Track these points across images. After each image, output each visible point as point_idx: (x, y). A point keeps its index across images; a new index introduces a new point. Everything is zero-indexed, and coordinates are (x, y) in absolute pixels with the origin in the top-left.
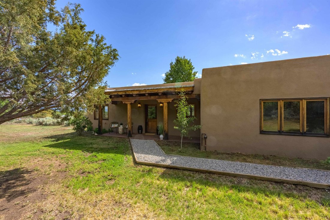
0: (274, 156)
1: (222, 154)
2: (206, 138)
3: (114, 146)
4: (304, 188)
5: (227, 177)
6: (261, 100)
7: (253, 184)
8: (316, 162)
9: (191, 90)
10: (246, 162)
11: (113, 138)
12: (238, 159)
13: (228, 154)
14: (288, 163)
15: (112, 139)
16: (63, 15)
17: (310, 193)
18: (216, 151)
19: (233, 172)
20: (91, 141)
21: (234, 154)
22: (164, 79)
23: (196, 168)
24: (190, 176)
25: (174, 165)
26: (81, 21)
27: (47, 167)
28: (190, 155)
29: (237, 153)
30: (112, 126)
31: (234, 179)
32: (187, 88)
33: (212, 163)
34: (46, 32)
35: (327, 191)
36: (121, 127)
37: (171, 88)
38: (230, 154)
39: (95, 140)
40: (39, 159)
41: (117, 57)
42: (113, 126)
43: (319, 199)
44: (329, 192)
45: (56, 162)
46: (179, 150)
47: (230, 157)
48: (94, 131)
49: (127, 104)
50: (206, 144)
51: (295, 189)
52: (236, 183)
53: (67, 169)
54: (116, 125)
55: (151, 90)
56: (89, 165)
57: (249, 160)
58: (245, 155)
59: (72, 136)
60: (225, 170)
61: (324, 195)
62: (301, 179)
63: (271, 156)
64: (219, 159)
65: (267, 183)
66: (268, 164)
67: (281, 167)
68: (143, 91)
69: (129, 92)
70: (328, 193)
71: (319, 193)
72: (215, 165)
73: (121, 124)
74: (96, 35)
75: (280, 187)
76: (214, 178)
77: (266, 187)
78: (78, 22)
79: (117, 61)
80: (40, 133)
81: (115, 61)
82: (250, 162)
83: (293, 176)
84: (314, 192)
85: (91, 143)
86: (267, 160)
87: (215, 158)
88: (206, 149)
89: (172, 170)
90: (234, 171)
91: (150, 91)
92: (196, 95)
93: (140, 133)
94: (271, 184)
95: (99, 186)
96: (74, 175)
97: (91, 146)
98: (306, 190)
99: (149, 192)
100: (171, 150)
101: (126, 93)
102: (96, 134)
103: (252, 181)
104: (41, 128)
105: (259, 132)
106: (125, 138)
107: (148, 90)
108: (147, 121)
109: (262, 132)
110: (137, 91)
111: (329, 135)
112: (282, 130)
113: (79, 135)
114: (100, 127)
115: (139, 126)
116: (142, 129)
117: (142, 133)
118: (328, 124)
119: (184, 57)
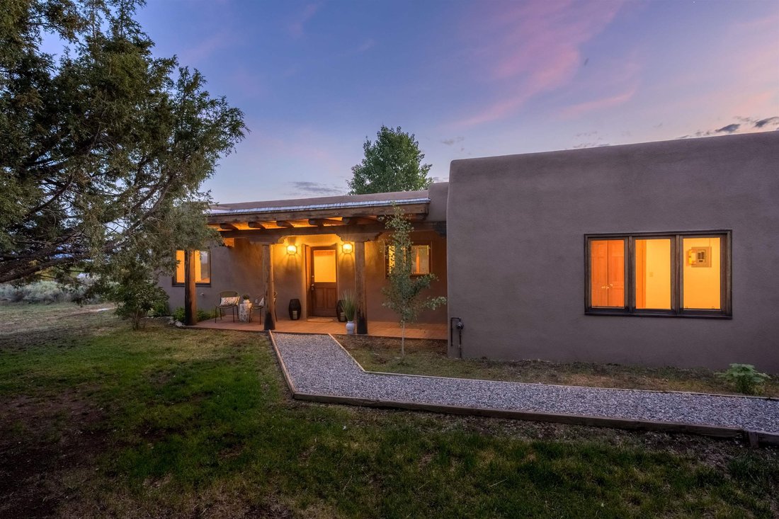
0: (616, 365)
1: (501, 365)
2: (462, 327)
3: (230, 355)
4: (690, 439)
5: (519, 422)
6: (586, 237)
7: (579, 437)
8: (705, 376)
9: (423, 212)
10: (557, 382)
11: (224, 333)
12: (537, 376)
13: (514, 365)
14: (648, 381)
15: (223, 336)
16: (85, 12)
17: (704, 451)
18: (484, 358)
19: (531, 411)
20: (166, 345)
21: (527, 363)
22: (350, 181)
23: (445, 404)
24: (433, 425)
25: (389, 400)
26: (138, 31)
27: (49, 422)
28: (425, 371)
29: (535, 362)
30: (223, 303)
31: (536, 427)
32: (414, 206)
33: (480, 388)
34: (38, 55)
35: (737, 442)
36: (246, 303)
37: (373, 207)
38: (520, 366)
39: (177, 341)
40: (23, 400)
41: (241, 129)
42: (224, 301)
43: (722, 463)
44: (741, 446)
45: (74, 406)
46: (396, 360)
47: (520, 371)
48: (174, 316)
49: (261, 246)
50: (460, 343)
51: (670, 444)
52: (540, 436)
53: (107, 425)
54: (233, 300)
55: (323, 212)
56: (167, 410)
57: (563, 377)
58: (552, 366)
59: (113, 330)
60: (514, 406)
61: (732, 454)
62: (680, 417)
63: (609, 364)
64: (494, 378)
65: (610, 432)
66: (606, 385)
67: (635, 390)
68: (303, 213)
69: (266, 216)
70: (740, 448)
71: (721, 448)
72: (489, 393)
73: (246, 297)
74: (181, 70)
75: (640, 441)
76: (488, 428)
77: (610, 441)
78: (131, 31)
79: (239, 141)
80: (19, 324)
81: (233, 140)
82: (566, 383)
83: (663, 411)
84: (711, 447)
85: (168, 349)
86: (603, 375)
87: (484, 377)
88: (461, 354)
89: (385, 412)
90: (533, 408)
91: (321, 215)
92: (433, 222)
93: (295, 317)
94: (619, 434)
95: (201, 465)
96: (130, 438)
97: (167, 357)
98: (695, 445)
99: (334, 473)
100: (378, 360)
101: (258, 218)
102: (179, 324)
103: (576, 430)
104: (21, 310)
105: (583, 312)
106: (257, 332)
107: (315, 210)
108: (311, 287)
109: (590, 311)
110: (286, 214)
111: (731, 315)
112: (633, 306)
113: (134, 329)
114: (188, 305)
115: (291, 300)
116: (299, 309)
117: (299, 317)
118: (728, 290)
119: (399, 129)
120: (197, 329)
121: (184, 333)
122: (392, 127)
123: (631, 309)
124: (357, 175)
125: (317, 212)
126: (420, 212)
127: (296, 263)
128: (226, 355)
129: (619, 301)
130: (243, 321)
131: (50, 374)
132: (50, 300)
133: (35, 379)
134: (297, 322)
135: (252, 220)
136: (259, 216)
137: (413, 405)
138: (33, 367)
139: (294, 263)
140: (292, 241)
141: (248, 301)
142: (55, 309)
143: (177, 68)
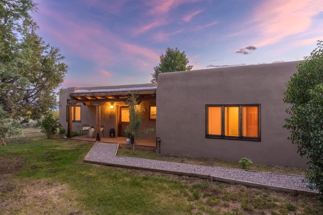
2: (160, 141)
3: (76, 149)
6: (206, 105)
9: (154, 93)
11: (80, 141)
18: (168, 154)
20: (56, 144)
28: (140, 157)
30: (83, 129)
32: (150, 91)
36: (93, 130)
39: (61, 143)
42: (84, 128)
45: (16, 161)
49: (96, 106)
50: (160, 148)
53: (23, 165)
54: (87, 128)
55: (117, 93)
59: (41, 138)
68: (110, 93)
69: (97, 94)
73: (92, 127)
74: (51, 47)
85: (56, 146)
88: (160, 152)
93: (112, 136)
97: (54, 148)
101: (93, 94)
102: (66, 137)
105: (205, 136)
106: (93, 141)
107: (114, 92)
108: (120, 123)
109: (208, 136)
110: (104, 93)
111: (260, 140)
112: (224, 135)
113: (48, 139)
114: (69, 129)
115: (111, 129)
116: (114, 133)
117: (114, 136)
118: (260, 129)
119: (177, 49)
120: (71, 139)
121: (65, 141)
122: (173, 48)
123: (223, 136)
124: (156, 71)
125: (115, 93)
126: (153, 93)
127: (114, 113)
128: (74, 149)
129: (219, 133)
130: (91, 137)
131: (13, 152)
132: (25, 126)
133: (8, 153)
134: (113, 138)
135: (92, 95)
136: (94, 94)
137: (118, 165)
138: (9, 149)
139: (113, 113)
140: (112, 104)
141: (93, 129)
142: (26, 131)
143: (50, 47)
